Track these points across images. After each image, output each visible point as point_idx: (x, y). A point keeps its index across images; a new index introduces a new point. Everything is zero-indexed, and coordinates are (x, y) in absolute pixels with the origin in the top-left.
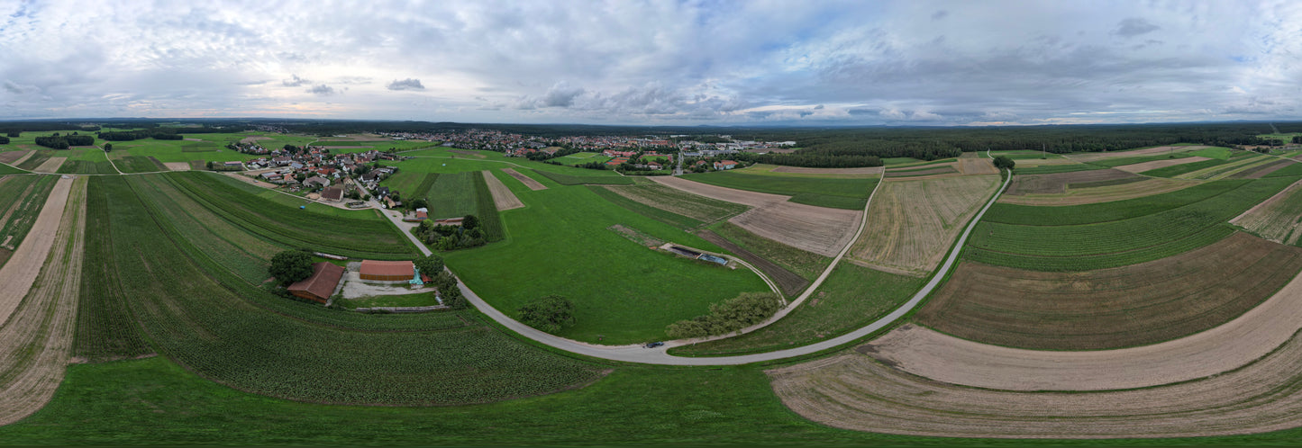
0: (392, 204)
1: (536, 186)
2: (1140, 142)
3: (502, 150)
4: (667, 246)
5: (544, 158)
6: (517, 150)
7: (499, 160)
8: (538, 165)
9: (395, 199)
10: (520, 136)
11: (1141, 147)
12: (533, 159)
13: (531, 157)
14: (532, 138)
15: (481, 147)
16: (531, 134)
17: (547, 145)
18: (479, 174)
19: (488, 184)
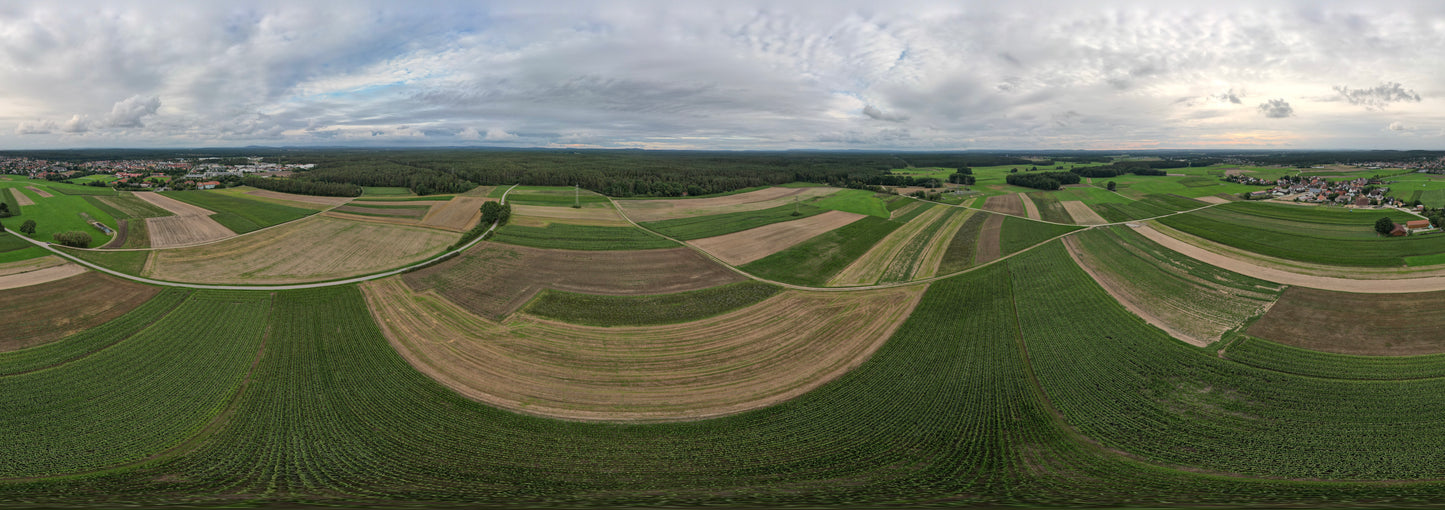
0: (1401, 204)
1: (46, 195)
2: (740, 179)
3: (26, 174)
4: (95, 223)
5: (60, 179)
6: (40, 174)
7: (24, 181)
8: (53, 184)
9: (1402, 201)
10: (45, 162)
11: (742, 187)
12: (51, 180)
13: (50, 179)
14: (57, 163)
15: (8, 172)
16: (57, 159)
17: (69, 169)
18: (8, 190)
19: (14, 195)
